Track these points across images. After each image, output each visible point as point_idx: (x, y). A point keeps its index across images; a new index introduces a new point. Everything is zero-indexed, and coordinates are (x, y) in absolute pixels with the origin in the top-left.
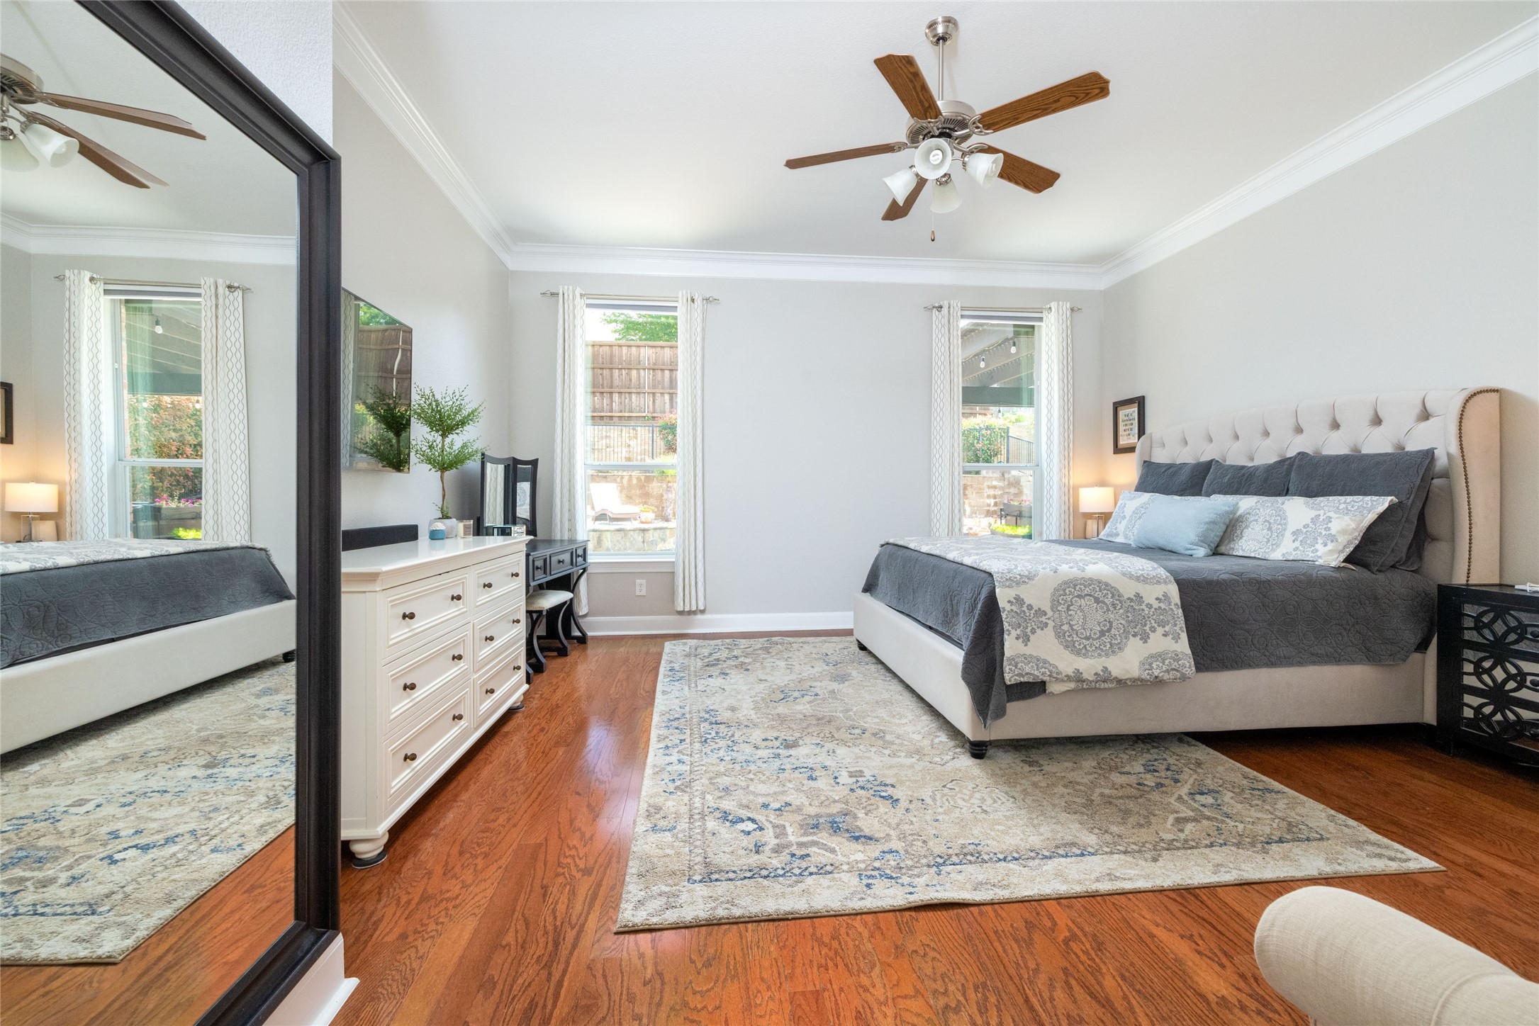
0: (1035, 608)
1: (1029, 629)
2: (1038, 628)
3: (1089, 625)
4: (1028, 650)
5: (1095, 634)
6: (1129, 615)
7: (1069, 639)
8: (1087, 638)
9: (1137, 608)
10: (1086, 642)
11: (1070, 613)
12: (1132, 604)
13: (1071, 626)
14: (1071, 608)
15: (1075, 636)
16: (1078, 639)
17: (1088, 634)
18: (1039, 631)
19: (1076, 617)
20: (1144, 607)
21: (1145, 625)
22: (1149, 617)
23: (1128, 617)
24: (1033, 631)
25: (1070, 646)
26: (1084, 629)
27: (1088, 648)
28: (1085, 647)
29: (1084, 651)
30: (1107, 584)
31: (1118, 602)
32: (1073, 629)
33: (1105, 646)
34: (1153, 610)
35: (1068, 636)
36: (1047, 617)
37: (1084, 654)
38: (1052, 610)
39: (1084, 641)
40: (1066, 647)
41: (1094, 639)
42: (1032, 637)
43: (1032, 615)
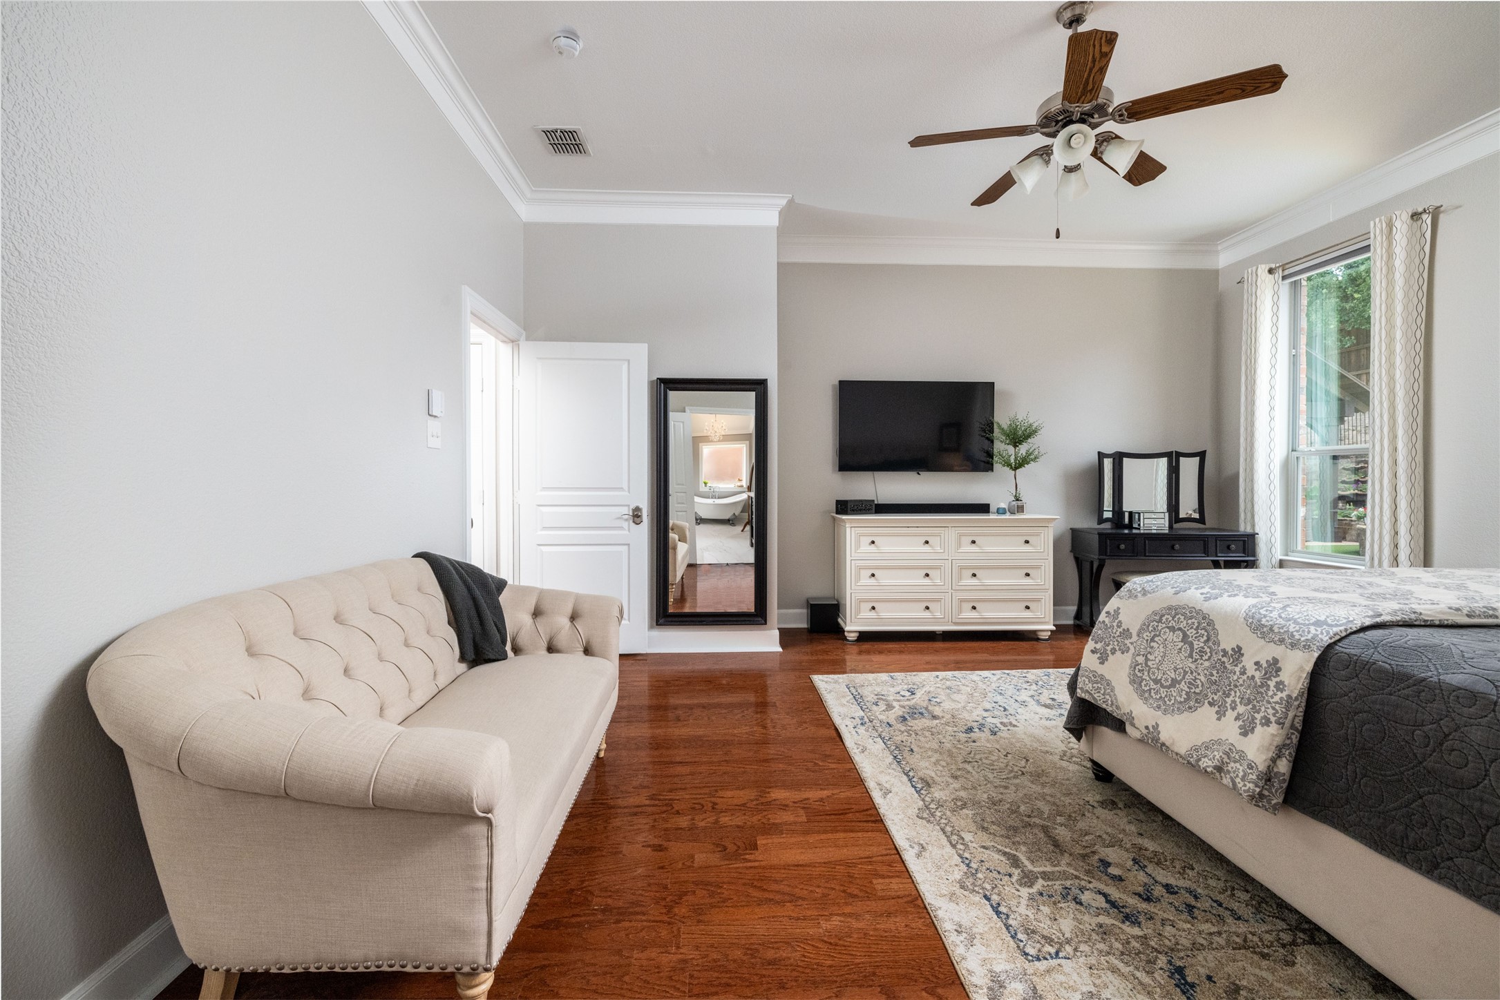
0: (1124, 626)
1: (1111, 647)
2: (1120, 650)
3: (1164, 667)
4: (1101, 670)
5: (1166, 680)
6: (1214, 672)
7: (1139, 674)
8: (1156, 681)
9: (1228, 666)
10: (1153, 685)
11: (1152, 644)
12: (1224, 659)
13: (1147, 659)
14: (1156, 639)
15: (1146, 673)
16: (1148, 679)
17: (1159, 678)
18: (1118, 653)
19: (1157, 652)
20: (1237, 669)
21: (1228, 695)
22: (1236, 686)
23: (1212, 675)
24: (1113, 651)
25: (1136, 681)
26: (1158, 669)
27: (1153, 694)
28: (1150, 690)
29: (1147, 695)
30: (1211, 623)
31: (1208, 650)
32: (1146, 665)
33: (1170, 700)
34: (1245, 677)
35: (1139, 671)
36: (1131, 641)
37: (1146, 699)
38: (1138, 636)
39: (1152, 683)
40: (1132, 682)
41: (1162, 686)
42: (1111, 658)
43: (1118, 633)
